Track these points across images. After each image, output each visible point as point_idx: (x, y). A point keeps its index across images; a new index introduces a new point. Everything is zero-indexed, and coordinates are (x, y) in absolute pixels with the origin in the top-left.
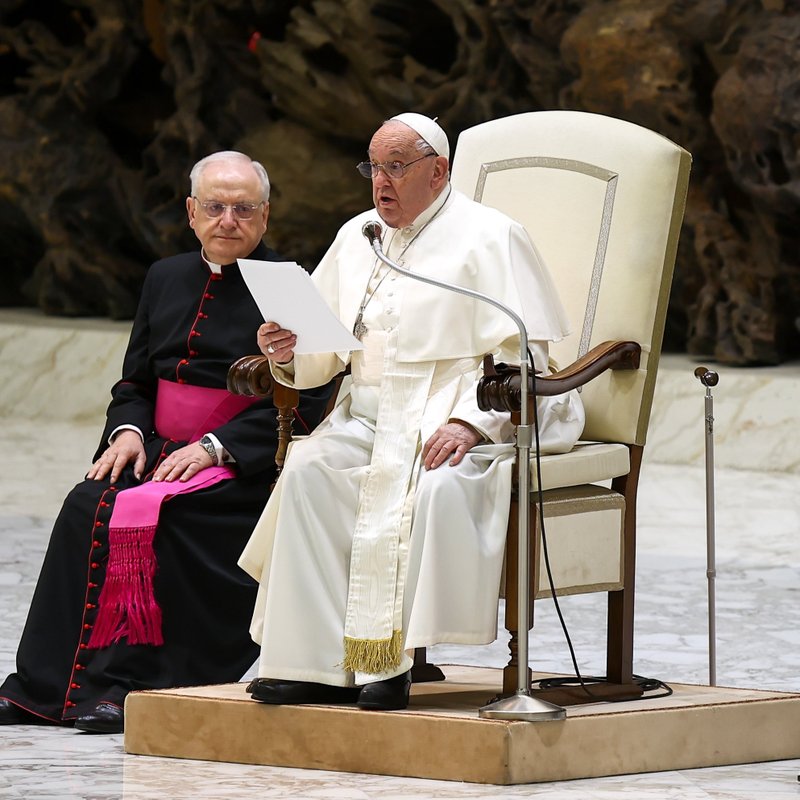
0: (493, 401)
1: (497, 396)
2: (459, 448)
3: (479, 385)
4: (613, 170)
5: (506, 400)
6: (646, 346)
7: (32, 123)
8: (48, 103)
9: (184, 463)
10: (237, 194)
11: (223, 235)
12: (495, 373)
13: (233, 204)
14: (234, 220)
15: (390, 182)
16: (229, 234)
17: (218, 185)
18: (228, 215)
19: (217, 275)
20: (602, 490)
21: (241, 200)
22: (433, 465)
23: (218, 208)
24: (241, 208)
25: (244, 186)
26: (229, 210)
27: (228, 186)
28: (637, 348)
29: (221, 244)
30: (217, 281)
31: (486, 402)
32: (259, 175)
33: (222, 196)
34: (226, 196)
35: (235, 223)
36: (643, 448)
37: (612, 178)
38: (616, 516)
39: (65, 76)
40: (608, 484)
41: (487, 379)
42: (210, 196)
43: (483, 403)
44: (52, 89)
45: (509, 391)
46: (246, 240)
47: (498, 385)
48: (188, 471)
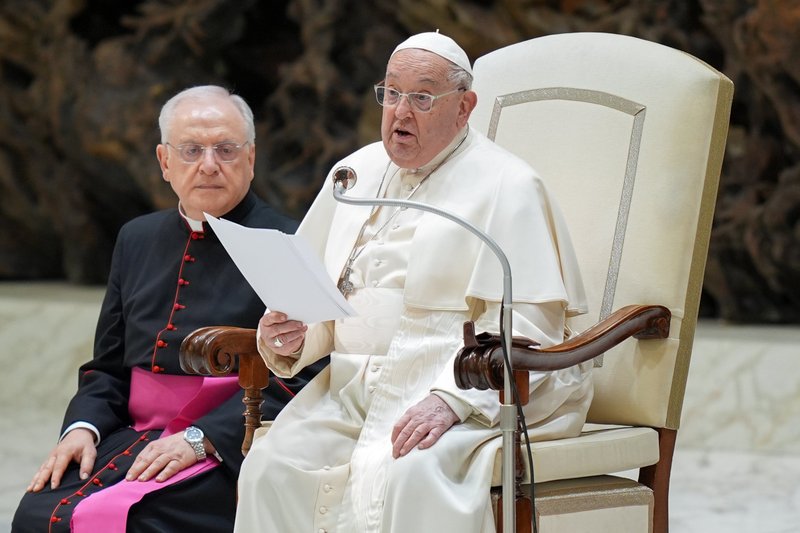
0: (472, 377)
1: (477, 372)
2: (433, 431)
3: (457, 358)
4: (640, 102)
5: (486, 377)
6: (678, 311)
7: (142, 70)
8: (160, 45)
9: (162, 459)
10: (216, 131)
11: (204, 183)
12: (476, 343)
13: (214, 144)
14: (216, 163)
15: (413, 114)
16: (211, 182)
17: (193, 124)
18: (209, 158)
19: (198, 233)
20: (626, 483)
21: (222, 139)
22: (402, 451)
23: (196, 150)
24: (223, 149)
25: (225, 122)
26: (209, 151)
27: (205, 124)
28: (665, 313)
29: (202, 196)
30: (198, 239)
31: (465, 380)
32: (241, 111)
33: (200, 136)
34: (205, 135)
35: (218, 168)
36: (675, 432)
37: (638, 112)
38: (642, 514)
39: (179, 14)
40: (634, 475)
41: (466, 351)
42: (184, 137)
43: (461, 380)
44: (164, 29)
45: (492, 364)
46: (230, 188)
47: (477, 358)
48: (166, 470)
